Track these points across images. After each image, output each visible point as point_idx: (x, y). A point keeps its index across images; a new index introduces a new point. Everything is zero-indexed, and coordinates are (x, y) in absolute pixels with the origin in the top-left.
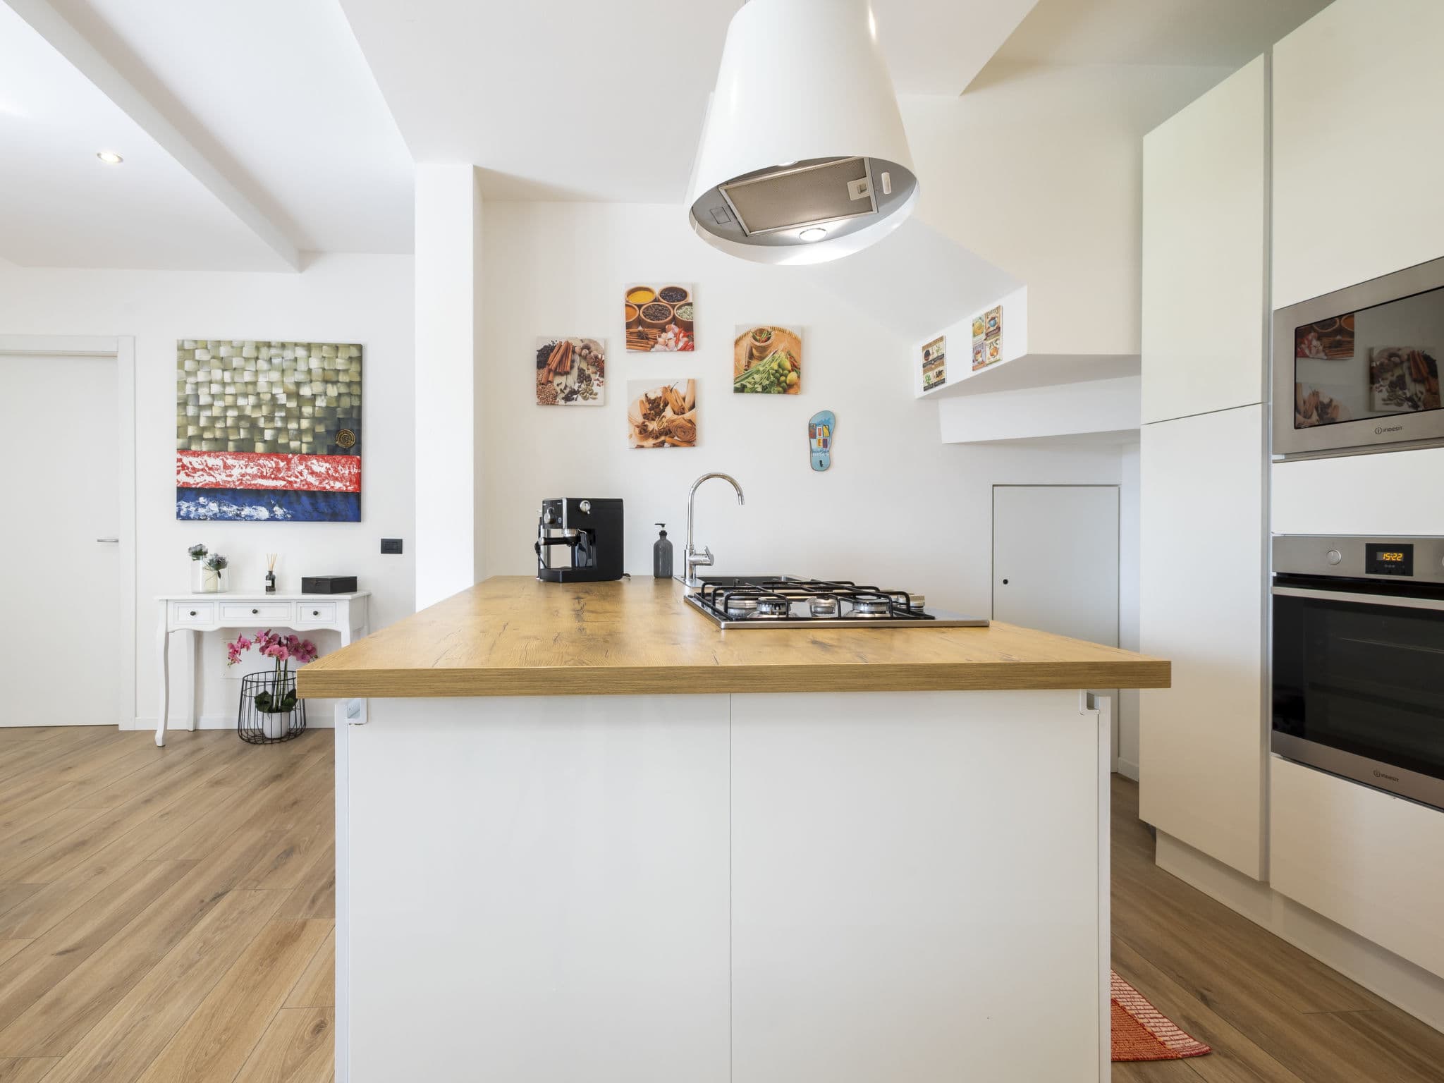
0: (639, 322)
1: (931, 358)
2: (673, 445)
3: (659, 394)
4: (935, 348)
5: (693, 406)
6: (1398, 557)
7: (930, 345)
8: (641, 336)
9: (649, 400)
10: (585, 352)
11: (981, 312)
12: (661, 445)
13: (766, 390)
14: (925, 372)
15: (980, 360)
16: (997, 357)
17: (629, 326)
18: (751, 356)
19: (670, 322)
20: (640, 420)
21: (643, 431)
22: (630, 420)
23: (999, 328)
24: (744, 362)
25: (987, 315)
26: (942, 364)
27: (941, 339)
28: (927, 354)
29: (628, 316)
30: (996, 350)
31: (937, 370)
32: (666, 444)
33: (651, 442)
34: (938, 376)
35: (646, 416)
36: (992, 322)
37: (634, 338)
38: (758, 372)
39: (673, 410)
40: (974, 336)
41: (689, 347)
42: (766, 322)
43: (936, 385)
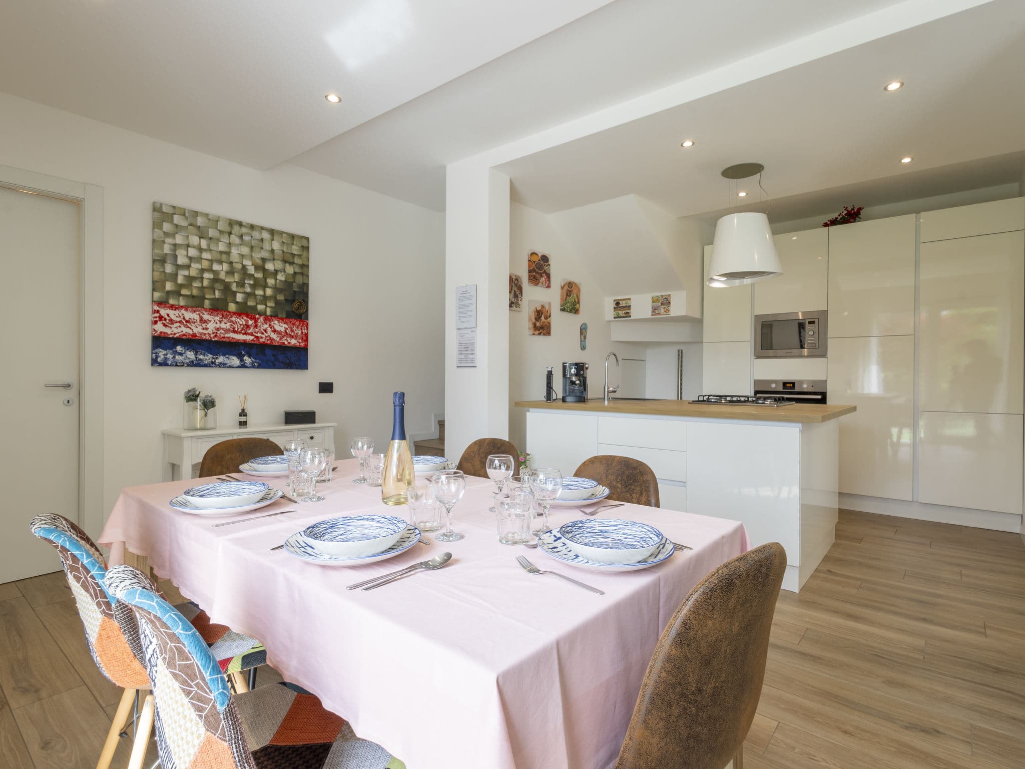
0: (534, 270)
1: (620, 306)
2: (544, 335)
3: (540, 308)
4: (624, 302)
5: (550, 316)
7: (620, 300)
8: (535, 278)
9: (537, 311)
10: (516, 282)
11: (658, 294)
12: (540, 334)
13: (570, 312)
14: (615, 311)
15: (657, 312)
16: (669, 313)
17: (530, 271)
18: (567, 295)
19: (543, 273)
20: (534, 320)
21: (535, 328)
22: (530, 320)
23: (669, 303)
24: (565, 297)
25: (662, 296)
26: (630, 309)
27: (628, 298)
28: (618, 304)
29: (529, 266)
30: (668, 310)
31: (626, 311)
32: (542, 334)
33: (537, 332)
34: (625, 314)
35: (536, 319)
36: (666, 299)
37: (532, 278)
38: (569, 302)
39: (544, 317)
40: (653, 302)
41: (549, 287)
42: (572, 279)
43: (623, 317)
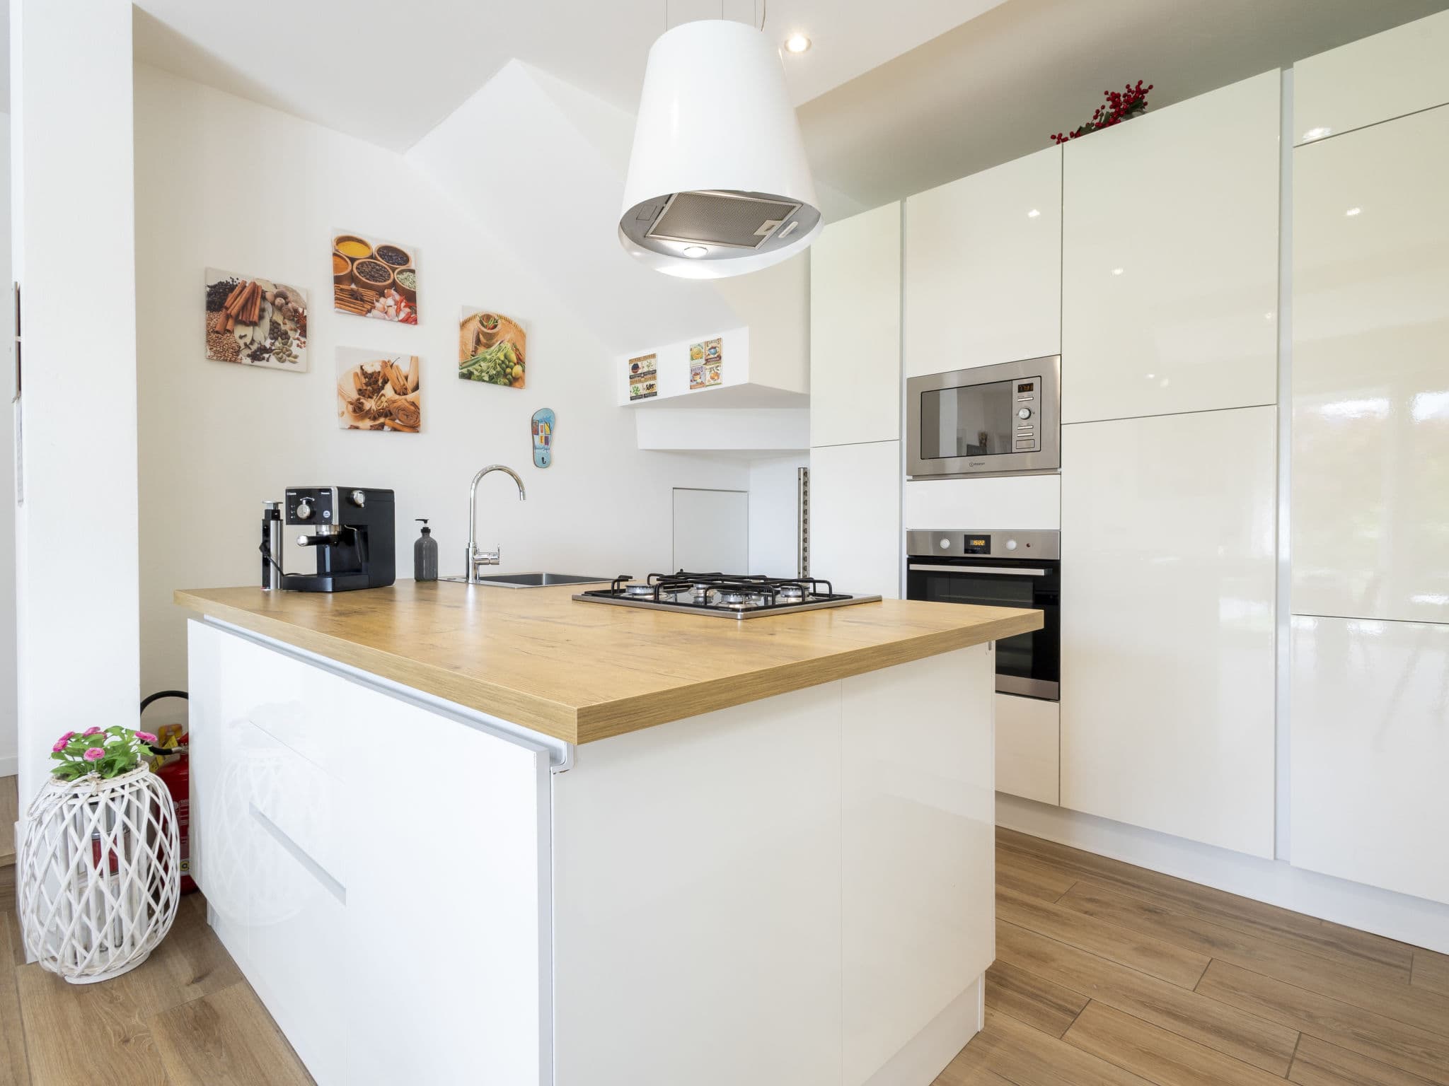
0: (352, 278)
1: (640, 371)
2: (394, 429)
3: (377, 368)
4: (645, 363)
5: (416, 388)
6: (982, 543)
7: (639, 359)
8: (354, 296)
9: (365, 374)
10: (279, 301)
11: (701, 340)
12: (381, 427)
13: (492, 380)
14: (632, 383)
15: (699, 381)
16: (719, 381)
17: (338, 280)
18: (478, 342)
19: (390, 287)
20: (354, 395)
21: (358, 410)
22: (341, 393)
23: (720, 357)
24: (471, 346)
25: (707, 343)
26: (655, 378)
27: (653, 356)
28: (635, 367)
29: (336, 268)
30: (717, 375)
31: (648, 383)
32: (386, 428)
33: (368, 423)
34: (648, 389)
35: (361, 392)
36: (712, 350)
37: (345, 296)
38: (484, 360)
39: (394, 389)
40: (692, 359)
41: (411, 319)
42: (494, 309)
43: (645, 396)
